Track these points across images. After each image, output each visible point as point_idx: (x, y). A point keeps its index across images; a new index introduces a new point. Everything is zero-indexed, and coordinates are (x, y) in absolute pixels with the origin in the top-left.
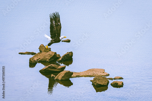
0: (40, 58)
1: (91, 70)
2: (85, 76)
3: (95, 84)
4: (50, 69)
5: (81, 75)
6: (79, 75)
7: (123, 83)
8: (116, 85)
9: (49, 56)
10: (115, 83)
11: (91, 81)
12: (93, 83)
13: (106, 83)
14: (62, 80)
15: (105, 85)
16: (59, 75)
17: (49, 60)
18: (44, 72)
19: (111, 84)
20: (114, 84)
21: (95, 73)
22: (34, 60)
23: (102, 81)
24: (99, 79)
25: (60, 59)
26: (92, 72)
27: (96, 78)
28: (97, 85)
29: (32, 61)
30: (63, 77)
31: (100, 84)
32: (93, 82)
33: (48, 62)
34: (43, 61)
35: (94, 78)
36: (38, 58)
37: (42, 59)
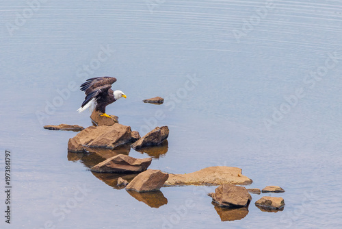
0: (92, 140)
1: (210, 170)
2: (196, 184)
3: (220, 203)
4: (115, 166)
5: (186, 182)
6: (182, 180)
7: (283, 202)
8: (267, 207)
9: (113, 134)
10: (266, 201)
11: (210, 195)
12: (213, 199)
13: (243, 200)
14: (142, 192)
15: (241, 204)
16: (137, 180)
17: (114, 144)
18: (102, 173)
19: (257, 204)
20: (263, 203)
21: (219, 177)
22: (79, 143)
23: (236, 196)
24: (229, 192)
25: (139, 143)
26: (212, 175)
27: (222, 188)
28: (224, 204)
29: (73, 146)
30: (145, 185)
31: (230, 202)
32: (215, 198)
33: (110, 148)
34: (100, 147)
35: (218, 189)
36: (88, 140)
37: (98, 142)
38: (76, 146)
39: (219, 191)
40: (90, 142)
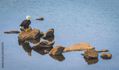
0: (26, 36)
1: (78, 45)
2: (74, 50)
3: (88, 57)
4: (41, 46)
5: (70, 50)
6: (69, 50)
7: (111, 55)
8: (105, 57)
10: (105, 55)
12: (84, 56)
13: (96, 56)
14: (56, 55)
15: (96, 57)
16: (53, 50)
17: (35, 37)
19: (101, 57)
20: (104, 56)
21: (82, 47)
23: (93, 54)
24: (90, 53)
25: (45, 36)
26: (79, 46)
27: (88, 51)
28: (90, 58)
31: (92, 56)
32: (85, 56)
33: (34, 39)
34: (30, 39)
36: (24, 36)
37: (29, 37)
38: (22, 39)
39: (86, 52)
40: (25, 37)
